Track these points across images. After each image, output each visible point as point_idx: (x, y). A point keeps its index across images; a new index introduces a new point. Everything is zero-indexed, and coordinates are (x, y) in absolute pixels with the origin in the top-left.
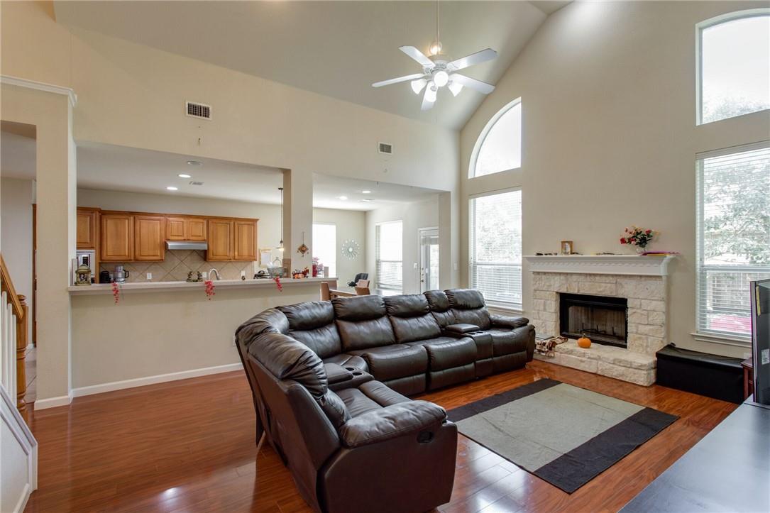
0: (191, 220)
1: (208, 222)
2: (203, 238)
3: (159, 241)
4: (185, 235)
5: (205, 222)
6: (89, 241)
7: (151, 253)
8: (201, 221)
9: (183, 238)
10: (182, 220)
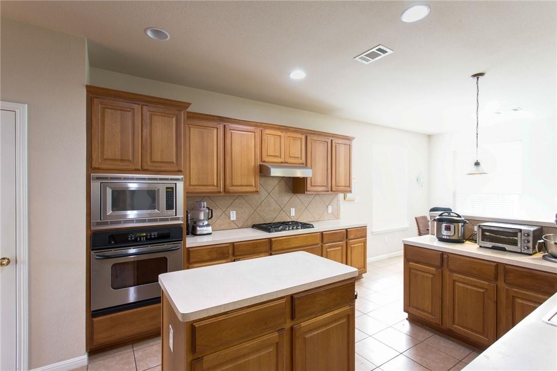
0: (289, 134)
1: (306, 137)
2: (301, 161)
3: (253, 164)
4: (283, 156)
5: (303, 137)
6: (174, 161)
7: (245, 182)
8: (299, 136)
9: (280, 160)
10: (279, 133)
